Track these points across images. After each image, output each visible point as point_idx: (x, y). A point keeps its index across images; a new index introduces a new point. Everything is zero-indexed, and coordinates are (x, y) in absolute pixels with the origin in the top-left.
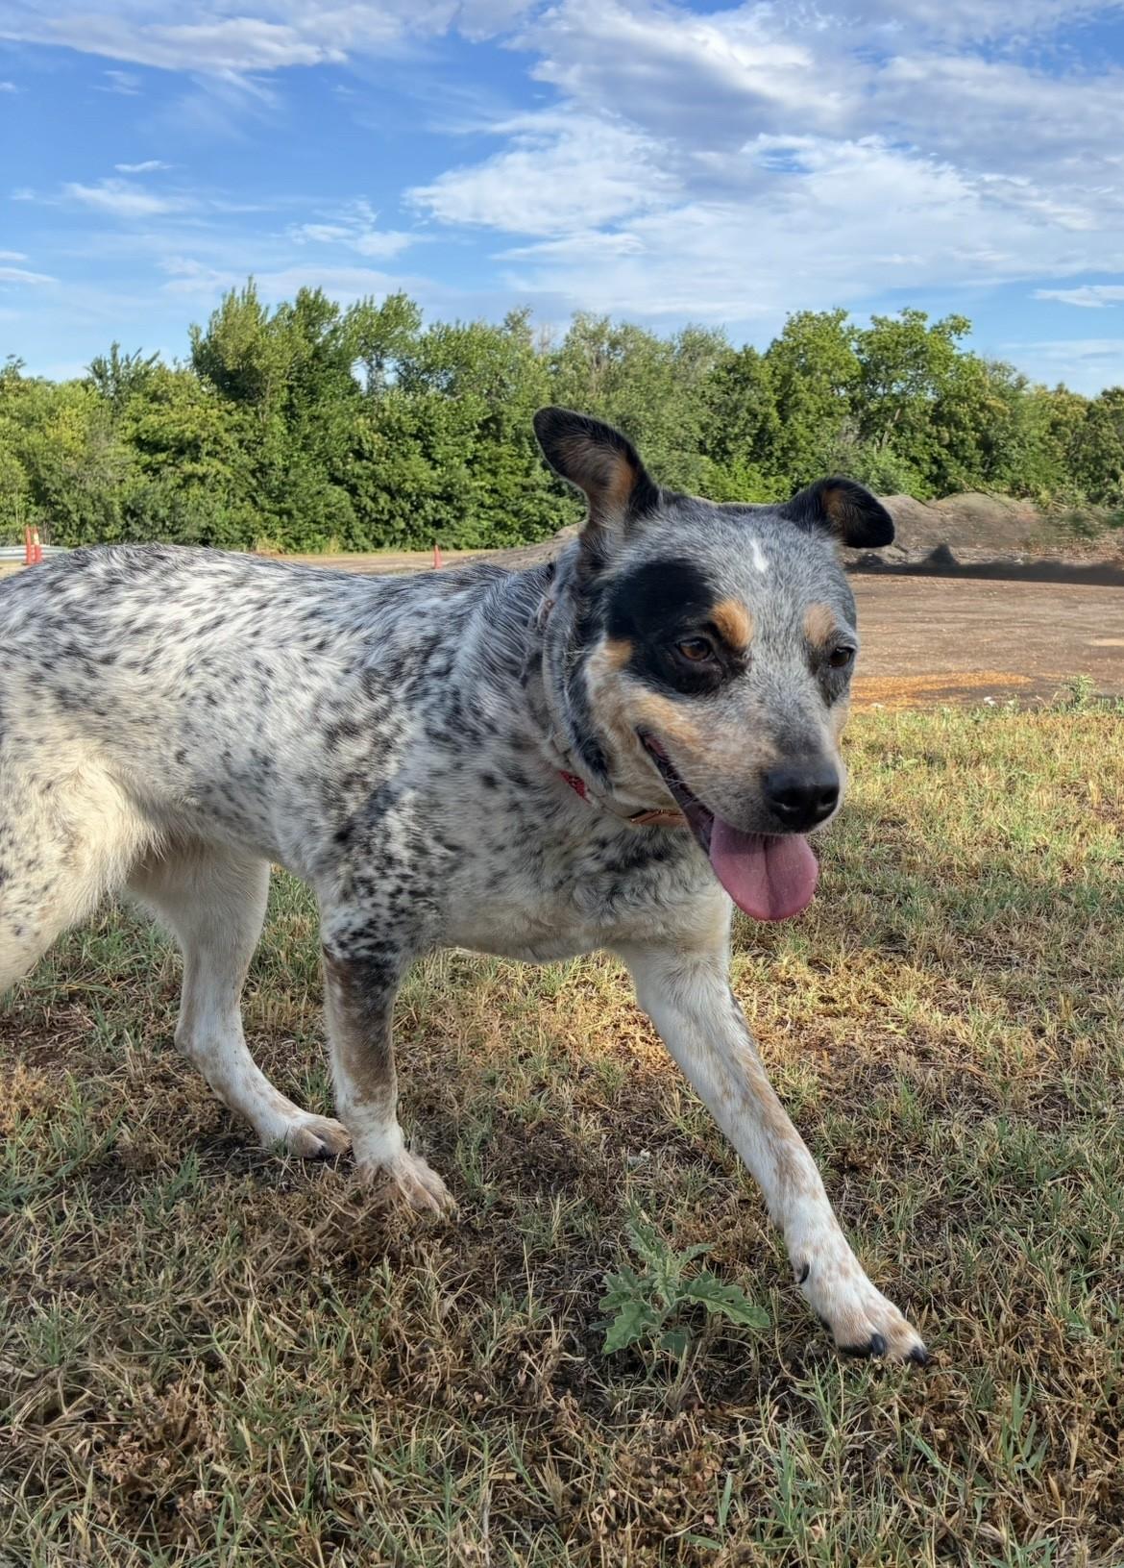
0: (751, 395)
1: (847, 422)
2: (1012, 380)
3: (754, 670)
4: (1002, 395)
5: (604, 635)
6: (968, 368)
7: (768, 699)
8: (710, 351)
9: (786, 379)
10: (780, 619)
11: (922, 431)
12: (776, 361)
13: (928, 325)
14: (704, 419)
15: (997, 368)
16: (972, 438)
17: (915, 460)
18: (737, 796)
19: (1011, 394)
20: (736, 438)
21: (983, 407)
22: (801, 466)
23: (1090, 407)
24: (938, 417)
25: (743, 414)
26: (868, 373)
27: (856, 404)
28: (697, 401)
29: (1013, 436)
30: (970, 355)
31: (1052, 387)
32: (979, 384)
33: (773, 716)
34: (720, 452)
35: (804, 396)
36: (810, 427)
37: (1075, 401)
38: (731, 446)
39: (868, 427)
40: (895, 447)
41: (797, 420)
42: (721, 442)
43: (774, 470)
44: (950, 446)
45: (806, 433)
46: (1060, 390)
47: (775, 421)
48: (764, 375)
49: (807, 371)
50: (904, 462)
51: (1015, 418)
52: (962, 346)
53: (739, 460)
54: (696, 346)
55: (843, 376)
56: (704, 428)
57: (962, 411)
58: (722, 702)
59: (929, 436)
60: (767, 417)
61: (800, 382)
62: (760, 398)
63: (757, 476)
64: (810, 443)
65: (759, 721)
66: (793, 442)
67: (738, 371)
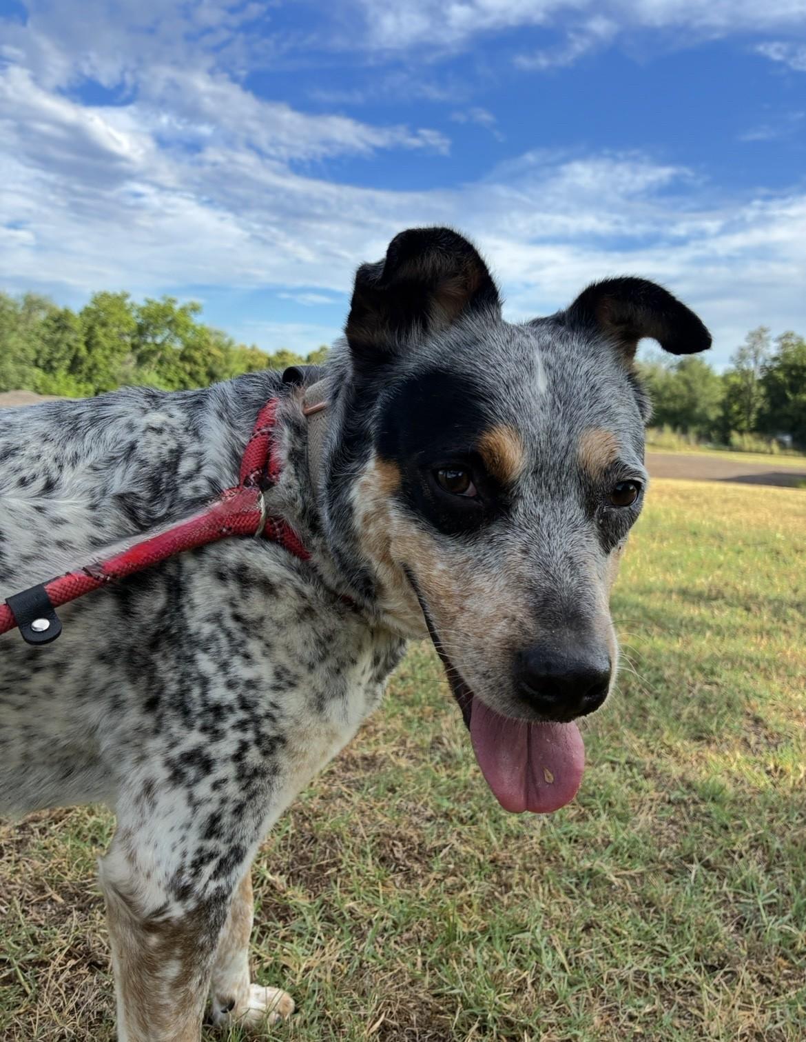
0: (70, 337)
1: (129, 356)
2: (226, 340)
3: (521, 510)
4: (220, 348)
5: (373, 452)
6: (199, 333)
7: (534, 548)
8: (42, 307)
9: (91, 329)
10: (555, 448)
11: (174, 364)
12: (85, 318)
13: (177, 307)
14: (38, 348)
15: (217, 333)
16: (203, 370)
17: (170, 381)
18: (485, 675)
19: (225, 349)
20: (59, 360)
21: (209, 354)
22: (101, 379)
23: (269, 359)
24: (184, 358)
25: (64, 347)
26: (141, 330)
27: (134, 347)
28: (33, 336)
29: (226, 371)
30: (202, 325)
31: (249, 346)
32: (206, 341)
33: (536, 573)
34: (49, 368)
35: (102, 339)
36: (106, 357)
37: (260, 355)
38: (55, 364)
39: (142, 360)
40: (158, 372)
41: (98, 353)
42: (49, 362)
43: (84, 380)
44: (191, 374)
45: (104, 360)
46: (253, 348)
47: (83, 352)
48: (77, 325)
49: (104, 325)
50: (163, 381)
51: (228, 361)
52: (197, 320)
53: (62, 373)
54: (32, 304)
55: (125, 330)
56: (38, 352)
57: (197, 355)
58: (482, 547)
59: (178, 367)
60: (78, 350)
61: (99, 331)
62: (75, 338)
63: (73, 384)
64: (106, 366)
65: (520, 578)
66: (95, 366)
67: (60, 322)
